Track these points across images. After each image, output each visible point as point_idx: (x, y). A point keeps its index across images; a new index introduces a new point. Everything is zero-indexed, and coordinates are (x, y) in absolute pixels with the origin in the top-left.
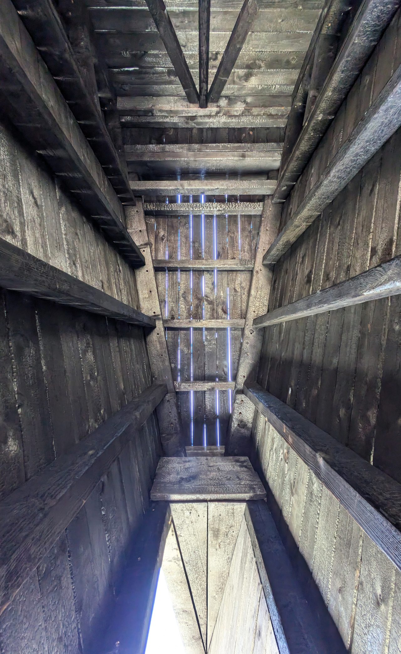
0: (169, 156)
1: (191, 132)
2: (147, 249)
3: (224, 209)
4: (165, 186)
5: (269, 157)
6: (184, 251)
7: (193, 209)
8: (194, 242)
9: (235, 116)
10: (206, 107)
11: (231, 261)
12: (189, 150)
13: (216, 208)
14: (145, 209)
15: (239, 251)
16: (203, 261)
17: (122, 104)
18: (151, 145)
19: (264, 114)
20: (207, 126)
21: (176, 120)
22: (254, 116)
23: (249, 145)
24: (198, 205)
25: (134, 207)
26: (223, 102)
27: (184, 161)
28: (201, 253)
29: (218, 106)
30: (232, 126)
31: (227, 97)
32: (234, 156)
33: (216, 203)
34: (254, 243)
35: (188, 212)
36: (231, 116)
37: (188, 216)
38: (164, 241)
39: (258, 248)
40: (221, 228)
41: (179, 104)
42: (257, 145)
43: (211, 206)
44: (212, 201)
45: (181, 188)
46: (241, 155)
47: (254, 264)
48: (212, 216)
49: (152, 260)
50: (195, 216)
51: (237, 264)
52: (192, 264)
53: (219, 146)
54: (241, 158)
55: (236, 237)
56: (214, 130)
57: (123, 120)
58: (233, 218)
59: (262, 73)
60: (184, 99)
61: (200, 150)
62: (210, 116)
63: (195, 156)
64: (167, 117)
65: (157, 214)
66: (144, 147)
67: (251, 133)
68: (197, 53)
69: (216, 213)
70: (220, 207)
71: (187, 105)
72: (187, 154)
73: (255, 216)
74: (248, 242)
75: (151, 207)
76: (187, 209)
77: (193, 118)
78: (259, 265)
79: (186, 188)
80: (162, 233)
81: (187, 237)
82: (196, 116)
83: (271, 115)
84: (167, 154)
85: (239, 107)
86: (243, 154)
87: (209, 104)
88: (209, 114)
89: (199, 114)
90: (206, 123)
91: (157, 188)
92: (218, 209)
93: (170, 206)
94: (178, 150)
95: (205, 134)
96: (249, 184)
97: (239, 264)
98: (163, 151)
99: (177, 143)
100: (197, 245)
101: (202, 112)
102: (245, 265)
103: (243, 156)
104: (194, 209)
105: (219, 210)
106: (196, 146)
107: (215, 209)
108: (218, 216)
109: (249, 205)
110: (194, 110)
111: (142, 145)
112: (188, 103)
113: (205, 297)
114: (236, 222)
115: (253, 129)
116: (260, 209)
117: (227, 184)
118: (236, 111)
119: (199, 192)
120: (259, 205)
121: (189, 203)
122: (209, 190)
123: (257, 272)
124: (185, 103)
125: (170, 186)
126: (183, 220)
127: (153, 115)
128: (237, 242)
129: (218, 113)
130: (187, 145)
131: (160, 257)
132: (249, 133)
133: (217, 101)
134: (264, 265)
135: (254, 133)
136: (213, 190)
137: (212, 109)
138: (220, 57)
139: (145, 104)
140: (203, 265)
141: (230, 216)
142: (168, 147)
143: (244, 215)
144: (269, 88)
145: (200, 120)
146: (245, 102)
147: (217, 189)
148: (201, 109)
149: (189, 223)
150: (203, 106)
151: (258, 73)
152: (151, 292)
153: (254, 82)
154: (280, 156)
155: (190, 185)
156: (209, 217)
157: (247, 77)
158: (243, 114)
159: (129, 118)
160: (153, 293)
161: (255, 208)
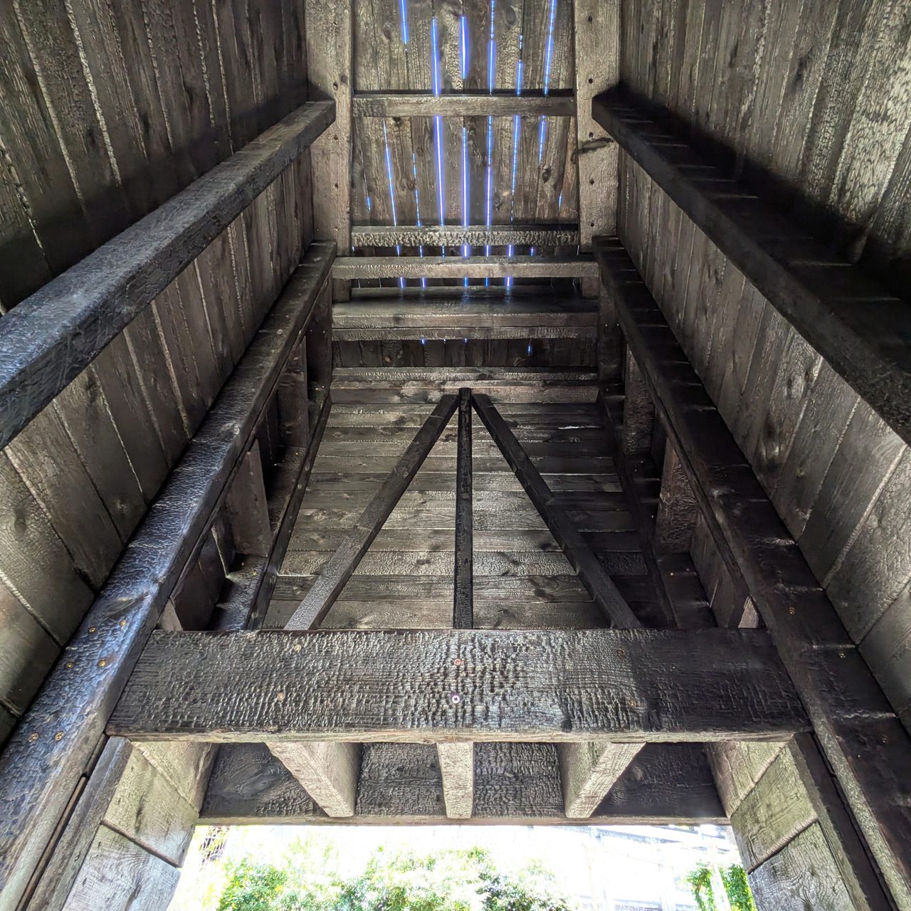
0: (523, 319)
1: (484, 361)
2: (584, 140)
3: (425, 233)
4: (534, 267)
5: (352, 319)
6: (506, 143)
7: (485, 234)
8: (485, 164)
9: (415, 380)
10: (460, 390)
11: (404, 111)
12: (488, 330)
13: (440, 235)
14: (576, 232)
15: (389, 144)
16: (464, 113)
17: (591, 394)
18: (553, 336)
19: (371, 382)
20: (458, 369)
21: (509, 376)
22: (386, 380)
23: (389, 337)
24: (474, 241)
25: (598, 234)
26: (435, 395)
27: (498, 313)
28: (469, 138)
29: (443, 390)
30: (420, 369)
31: (431, 402)
32: (413, 320)
33: (441, 244)
34: (360, 164)
35: (493, 230)
36: (423, 380)
37: (496, 222)
38: (545, 167)
39: (349, 142)
40: (430, 200)
41: (502, 393)
42: (375, 337)
43: (449, 238)
44: (447, 248)
45: (506, 265)
46: (402, 321)
47: (352, 105)
48: (448, 222)
49: (575, 115)
50: (481, 222)
51: (391, 103)
52: (489, 104)
53: (439, 336)
54: (400, 316)
55: (397, 178)
56: (447, 362)
57: (592, 374)
58: (407, 219)
59: (382, 424)
60: (495, 400)
61: (471, 329)
62: (455, 380)
63: (480, 320)
64: (522, 379)
65: (554, 225)
66: (564, 335)
67: (388, 360)
68: (475, 442)
69: (442, 229)
70: (432, 237)
71: (490, 392)
72: (493, 323)
73: (364, 223)
74: (371, 164)
75: (565, 236)
76: (495, 233)
77: (482, 377)
78: (342, 98)
79: (497, 265)
80: (548, 187)
81: (498, 177)
82: (477, 380)
83: (360, 381)
84: (527, 323)
85: (410, 389)
86: (398, 323)
87: (457, 393)
88: (457, 383)
89: (472, 382)
90: (460, 372)
91: (548, 265)
92: (437, 234)
93: (527, 239)
94: (508, 329)
95: (463, 358)
96: (383, 271)
97: (386, 104)
98: (532, 329)
99: (508, 340)
100: (479, 158)
101: (468, 384)
102: (372, 103)
103: (397, 319)
104: (482, 233)
105: (435, 231)
106: (477, 336)
107: (443, 233)
108: (437, 223)
109: (377, 241)
110: (480, 387)
111: (567, 338)
112: (488, 394)
113: (461, 12)
114: (401, 210)
115: (385, 365)
116: (357, 234)
117: (422, 271)
118: (413, 385)
119: (471, 260)
120: (359, 240)
121: (492, 244)
122: (455, 262)
123: (343, 79)
124: (493, 394)
125: (526, 268)
126: (502, 214)
127: (545, 381)
128: (395, 164)
129: (444, 383)
130: (493, 338)
131: (557, 121)
132: (391, 359)
133: (444, 397)
134: (331, 99)
135: (384, 359)
136: (446, 262)
137: (452, 388)
138: (442, 436)
139: (554, 394)
140: (465, 103)
141: (413, 222)
142: (523, 334)
143: (385, 225)
144: (369, 411)
145: (471, 375)
146: (402, 396)
147: (439, 264)
148: (469, 386)
149: (493, 208)
150: (464, 392)
151: (386, 424)
152: (590, 19)
153: (392, 417)
154: (335, 320)
155: (490, 270)
156: (453, 222)
157: (401, 420)
158: (404, 382)
159: (583, 377)
160: (585, 14)
161: (366, 235)
